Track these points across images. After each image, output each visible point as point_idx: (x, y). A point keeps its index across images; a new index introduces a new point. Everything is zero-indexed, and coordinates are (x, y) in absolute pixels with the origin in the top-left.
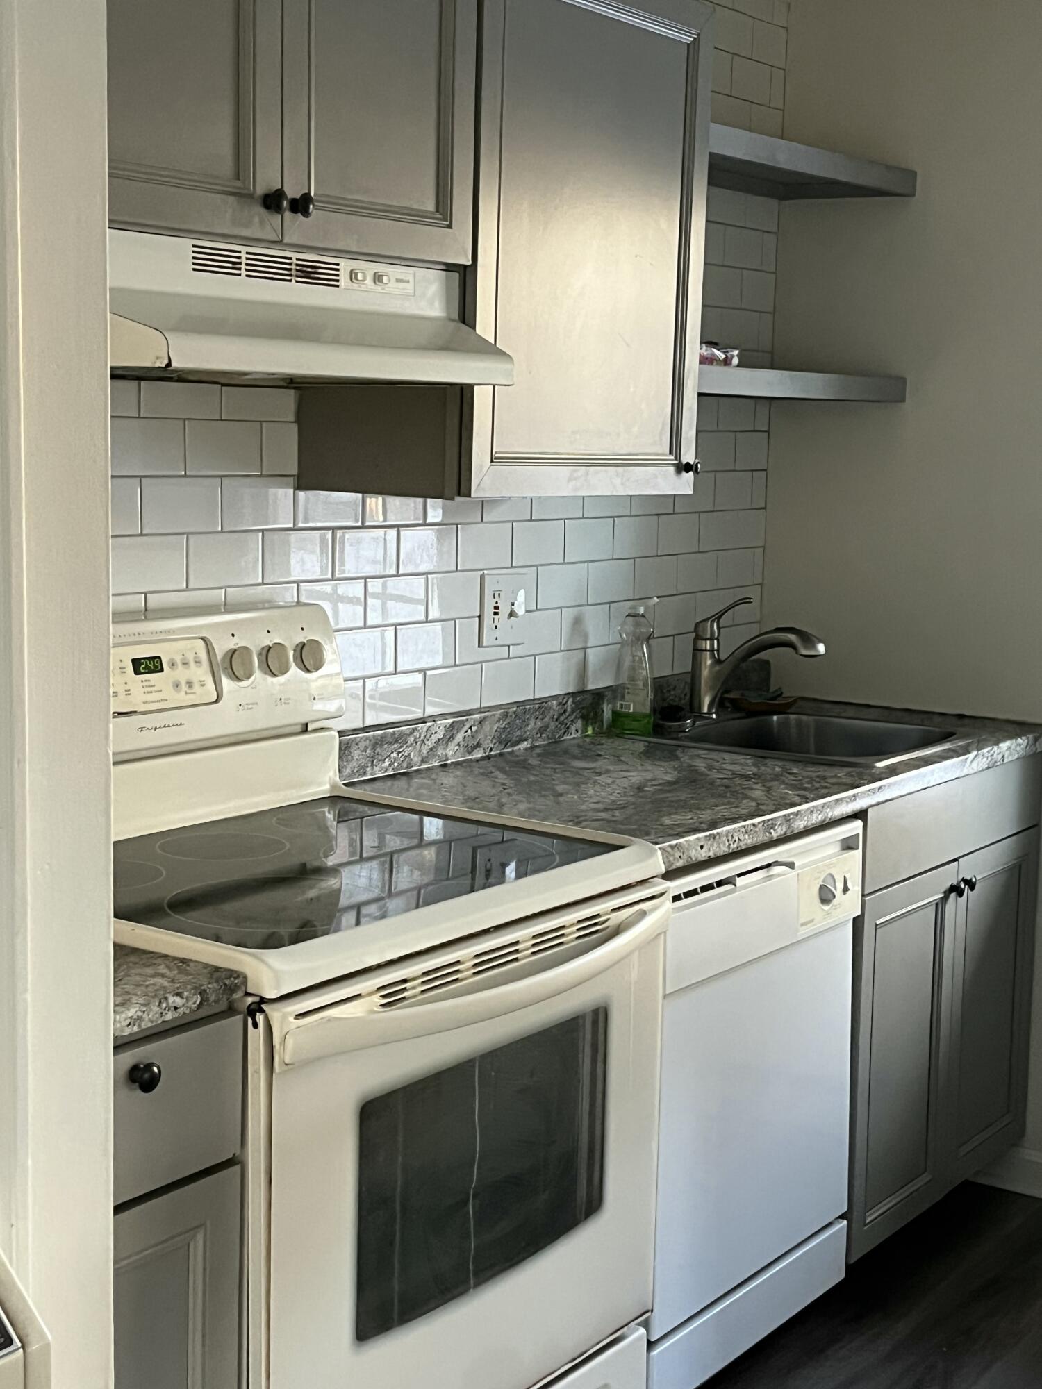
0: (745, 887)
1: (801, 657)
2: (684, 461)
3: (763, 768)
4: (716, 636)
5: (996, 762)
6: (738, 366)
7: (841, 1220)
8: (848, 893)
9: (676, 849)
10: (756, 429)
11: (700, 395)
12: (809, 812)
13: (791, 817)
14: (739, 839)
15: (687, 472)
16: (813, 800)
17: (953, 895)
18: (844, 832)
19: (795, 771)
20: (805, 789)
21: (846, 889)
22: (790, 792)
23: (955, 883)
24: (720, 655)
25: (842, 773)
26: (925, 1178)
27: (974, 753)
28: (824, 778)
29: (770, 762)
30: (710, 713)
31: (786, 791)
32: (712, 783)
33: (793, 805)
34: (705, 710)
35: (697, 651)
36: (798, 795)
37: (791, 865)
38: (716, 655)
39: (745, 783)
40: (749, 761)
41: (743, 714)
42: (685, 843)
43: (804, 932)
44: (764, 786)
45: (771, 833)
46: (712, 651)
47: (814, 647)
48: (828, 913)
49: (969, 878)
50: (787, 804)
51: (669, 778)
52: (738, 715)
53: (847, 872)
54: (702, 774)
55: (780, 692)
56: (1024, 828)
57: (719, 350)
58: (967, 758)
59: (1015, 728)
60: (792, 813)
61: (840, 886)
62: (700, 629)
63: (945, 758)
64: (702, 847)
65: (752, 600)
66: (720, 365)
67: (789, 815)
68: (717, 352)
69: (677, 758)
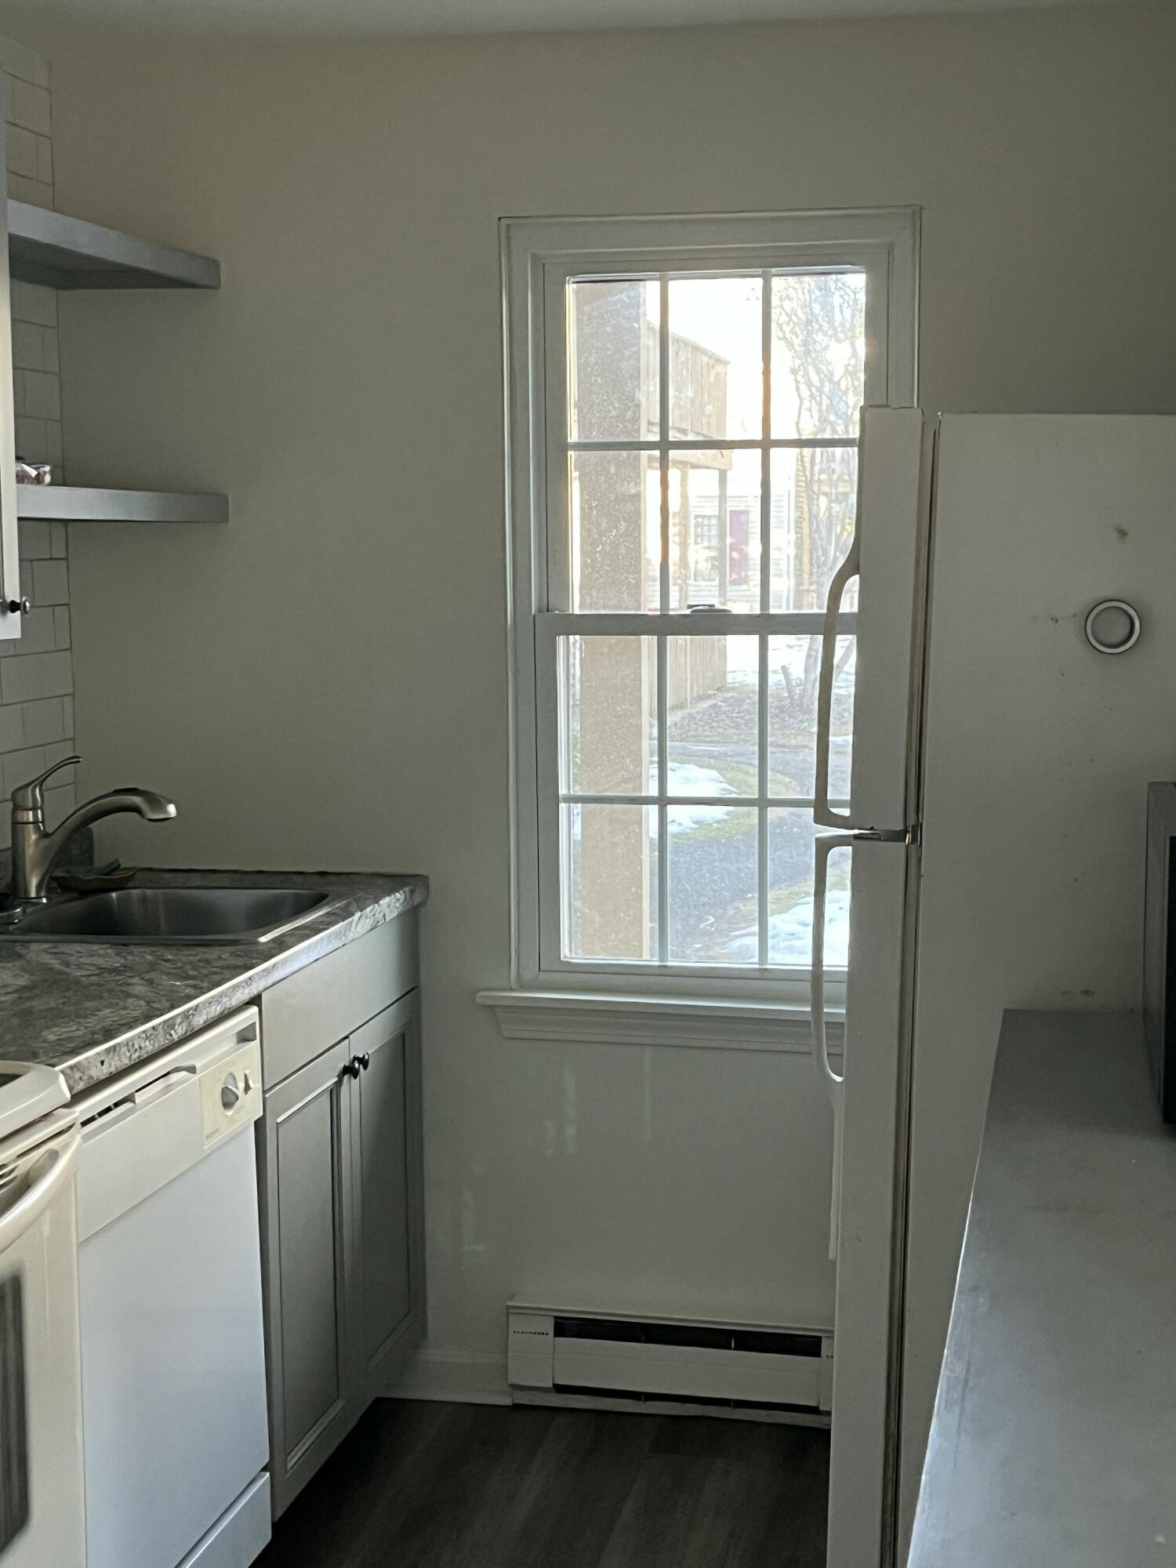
0: (147, 1103)
1: (148, 822)
2: (9, 599)
3: (130, 958)
4: (39, 804)
5: (378, 922)
6: (51, 484)
7: (263, 1473)
8: (249, 1092)
9: (75, 1070)
10: (54, 556)
11: (20, 519)
12: (208, 1002)
13: (191, 1012)
14: (140, 1048)
15: (13, 611)
16: (209, 990)
17: (346, 1077)
18: (239, 1023)
19: (170, 957)
20: (193, 978)
21: (247, 1088)
22: (178, 983)
23: (347, 1064)
24: (46, 828)
25: (226, 953)
26: (339, 1405)
27: (358, 914)
28: (208, 962)
29: (137, 950)
30: (39, 897)
31: (172, 982)
32: (77, 982)
33: (190, 998)
34: (33, 895)
35: (17, 825)
36: (188, 986)
37: (192, 1070)
38: (42, 828)
39: (118, 978)
40: (109, 951)
41: (75, 895)
42: (85, 1062)
43: (208, 1146)
44: (142, 979)
45: (171, 1035)
46: (35, 822)
47: (164, 810)
48: (232, 1119)
49: (361, 1056)
50: (181, 997)
51: (22, 981)
52: (68, 896)
53: (246, 1068)
54: (61, 973)
55: (116, 865)
56: (403, 993)
57: (28, 465)
58: (352, 922)
59: (392, 881)
60: (191, 1009)
61: (241, 1085)
62: (19, 795)
63: (331, 924)
64: (102, 1063)
65: (80, 759)
66: (32, 484)
67: (188, 1011)
68: (27, 468)
69: (20, 956)
